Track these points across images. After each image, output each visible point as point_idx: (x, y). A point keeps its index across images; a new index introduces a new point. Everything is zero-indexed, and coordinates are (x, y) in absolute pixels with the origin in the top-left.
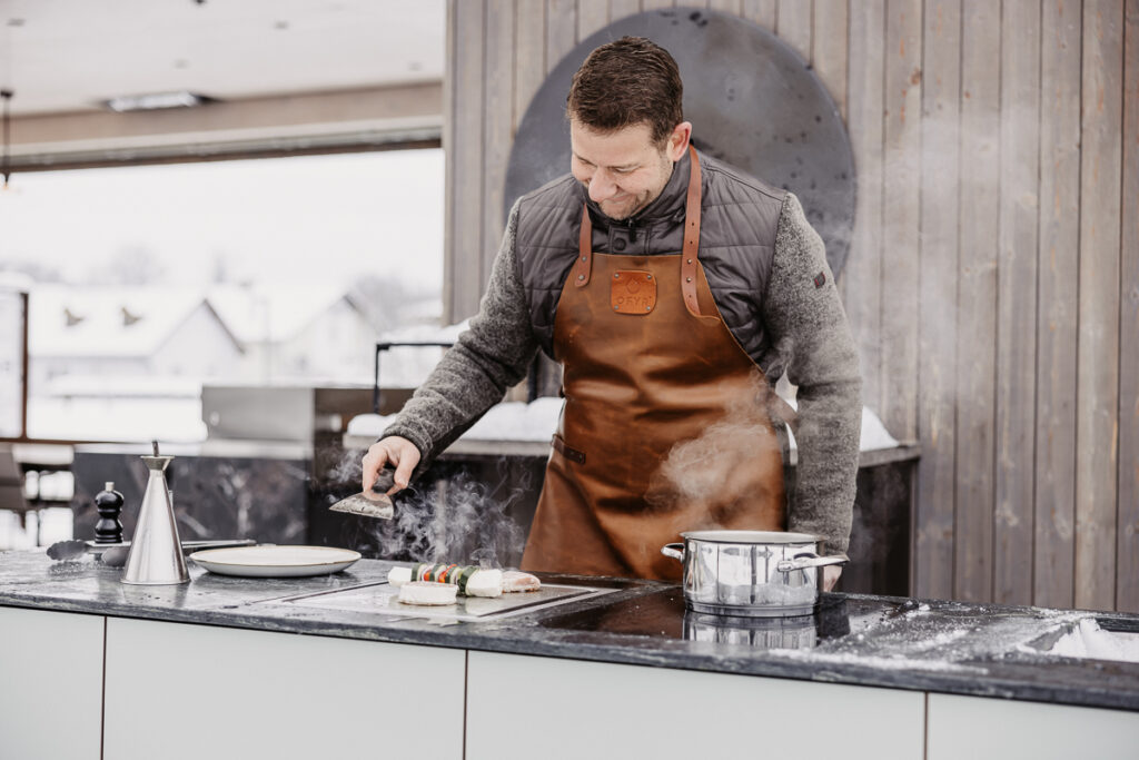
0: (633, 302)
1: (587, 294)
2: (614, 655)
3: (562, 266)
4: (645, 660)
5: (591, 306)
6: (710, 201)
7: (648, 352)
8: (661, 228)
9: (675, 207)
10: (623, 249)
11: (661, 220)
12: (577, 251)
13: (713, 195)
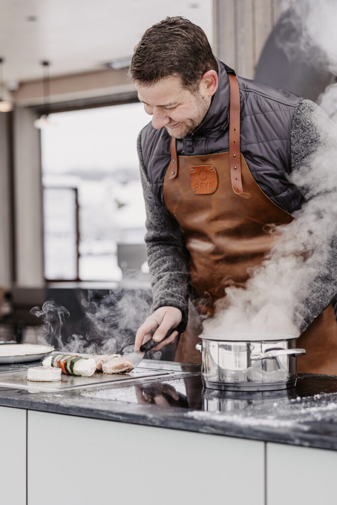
0: (204, 186)
1: (177, 183)
2: (96, 414)
3: (161, 166)
4: (112, 417)
5: (181, 191)
6: (245, 113)
7: (216, 218)
8: (215, 135)
9: (221, 120)
10: (192, 152)
11: (214, 130)
12: (170, 156)
13: (247, 109)
